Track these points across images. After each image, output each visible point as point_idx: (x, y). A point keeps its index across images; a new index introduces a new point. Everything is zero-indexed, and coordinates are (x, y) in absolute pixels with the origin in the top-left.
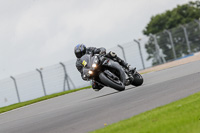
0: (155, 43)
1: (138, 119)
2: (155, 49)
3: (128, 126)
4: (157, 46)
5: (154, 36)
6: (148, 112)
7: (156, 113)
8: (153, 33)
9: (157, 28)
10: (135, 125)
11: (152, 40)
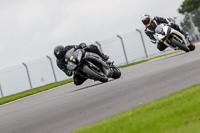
0: (191, 20)
1: (173, 97)
2: (190, 27)
3: (164, 105)
4: (193, 24)
5: (190, 14)
6: (183, 90)
7: (191, 91)
8: (188, 11)
9: (192, 6)
10: (170, 103)
11: (187, 18)
